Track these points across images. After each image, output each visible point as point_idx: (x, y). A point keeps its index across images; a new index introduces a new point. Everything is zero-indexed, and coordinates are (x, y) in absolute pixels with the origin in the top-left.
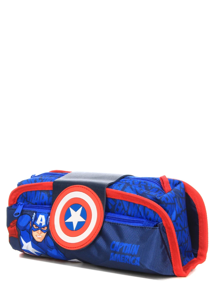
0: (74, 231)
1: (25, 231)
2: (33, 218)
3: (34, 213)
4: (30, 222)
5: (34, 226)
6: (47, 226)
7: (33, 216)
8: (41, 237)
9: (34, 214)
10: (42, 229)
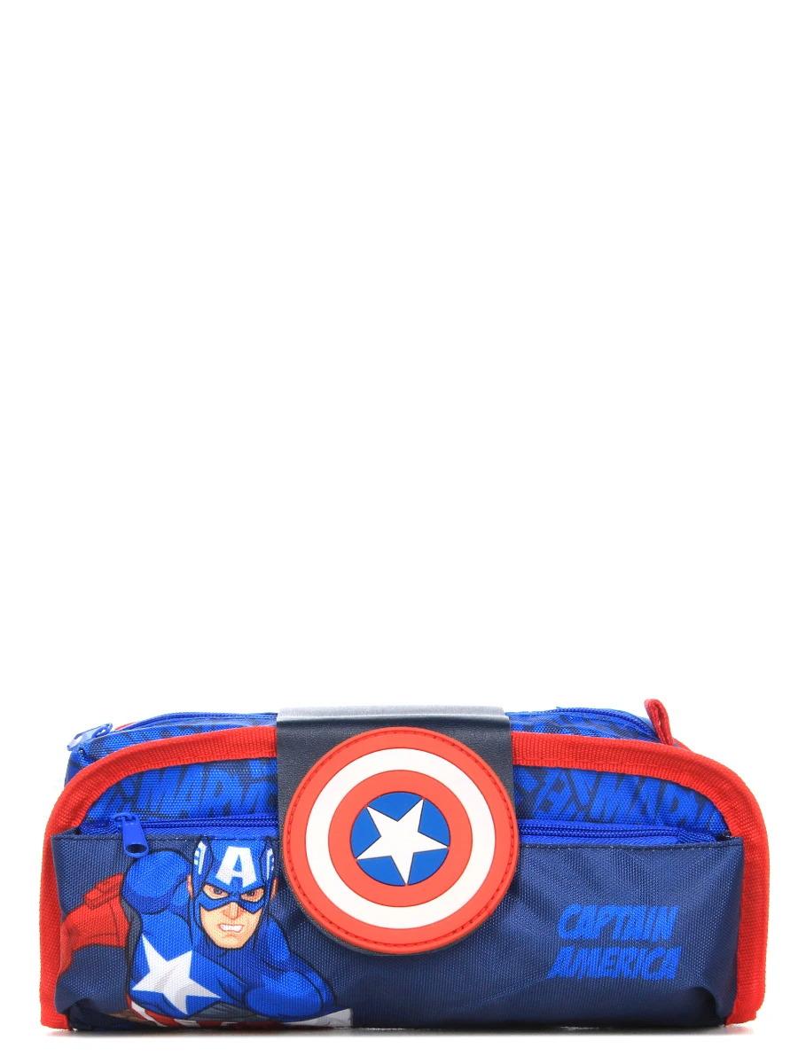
0: (407, 887)
1: (166, 913)
2: (200, 863)
3: (197, 844)
4: (186, 879)
5: (208, 890)
6: (264, 887)
7: (197, 853)
8: (237, 928)
9: (202, 846)
10: (244, 897)
